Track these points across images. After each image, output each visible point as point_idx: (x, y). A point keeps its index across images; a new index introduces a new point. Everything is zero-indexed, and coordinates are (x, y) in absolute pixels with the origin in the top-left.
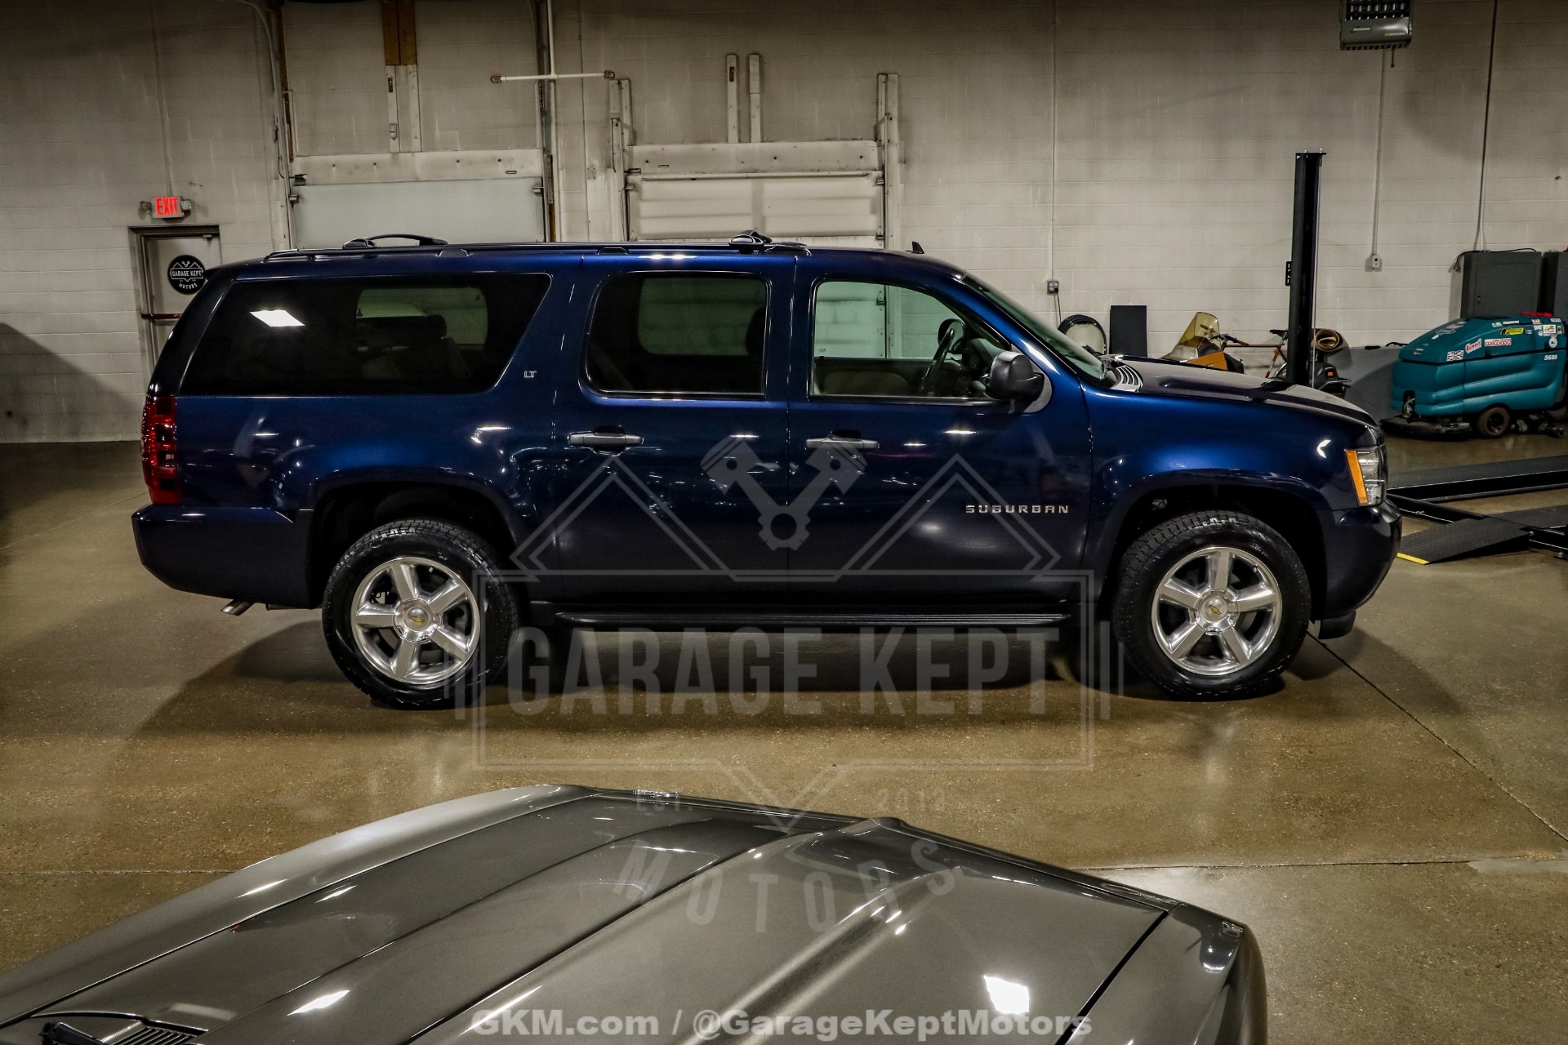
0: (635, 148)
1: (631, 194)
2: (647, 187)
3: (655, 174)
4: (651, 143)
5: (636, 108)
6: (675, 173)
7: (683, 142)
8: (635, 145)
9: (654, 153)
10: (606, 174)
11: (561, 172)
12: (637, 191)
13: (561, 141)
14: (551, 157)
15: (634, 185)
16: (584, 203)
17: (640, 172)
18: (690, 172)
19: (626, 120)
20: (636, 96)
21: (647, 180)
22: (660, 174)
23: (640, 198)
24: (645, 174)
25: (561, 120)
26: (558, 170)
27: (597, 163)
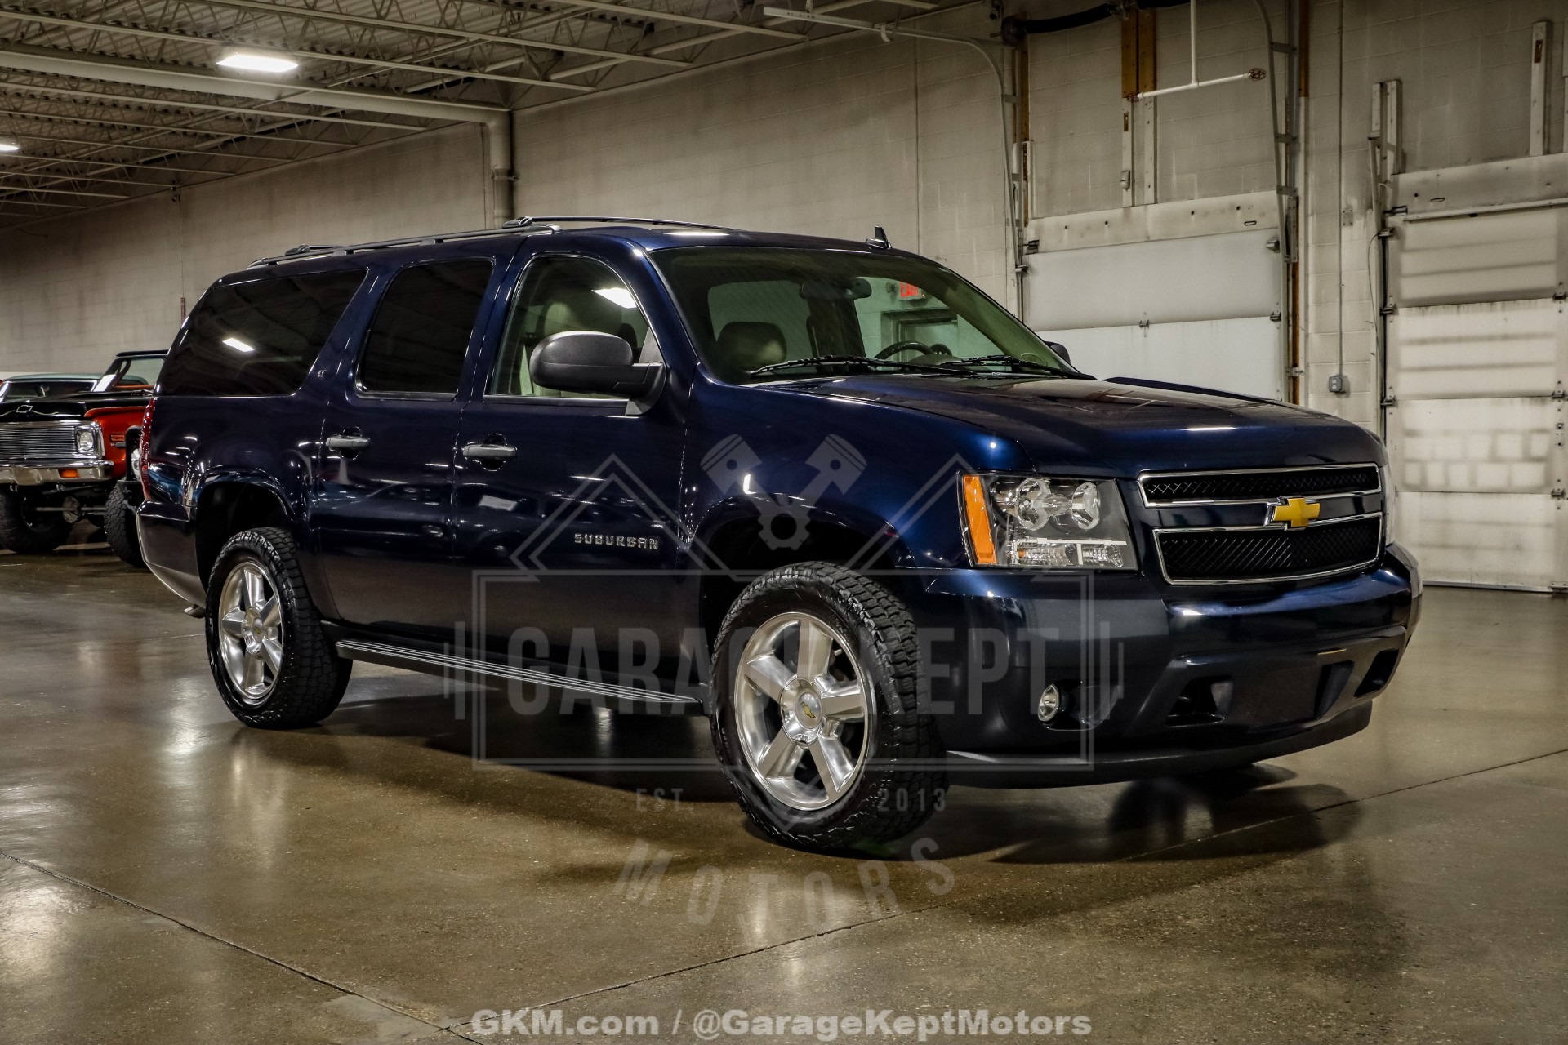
0: (1402, 177)
1: (1391, 243)
2: (1411, 231)
3: (1424, 211)
4: (1424, 168)
5: (1407, 119)
6: (1452, 208)
7: (1467, 162)
8: (1404, 172)
9: (1425, 182)
10: (1366, 217)
11: (1311, 219)
12: (1398, 238)
13: (1312, 177)
14: (1297, 199)
15: (1393, 231)
16: (1337, 261)
17: (1406, 211)
18: (1473, 206)
19: (1391, 137)
20: (1408, 103)
21: (1411, 221)
22: (1432, 211)
23: (1402, 249)
24: (1413, 213)
25: (1313, 146)
26: (1306, 216)
27: (1354, 203)
